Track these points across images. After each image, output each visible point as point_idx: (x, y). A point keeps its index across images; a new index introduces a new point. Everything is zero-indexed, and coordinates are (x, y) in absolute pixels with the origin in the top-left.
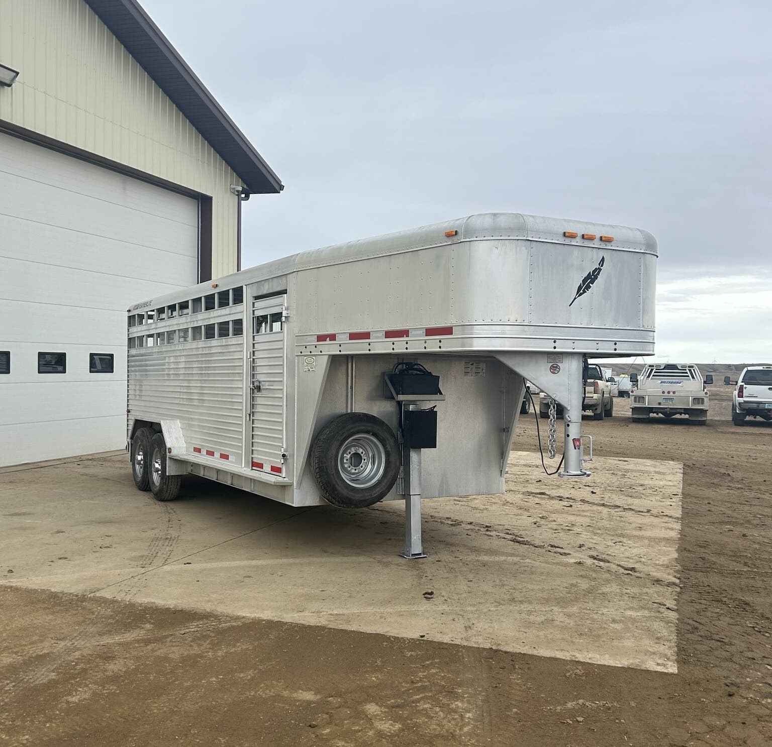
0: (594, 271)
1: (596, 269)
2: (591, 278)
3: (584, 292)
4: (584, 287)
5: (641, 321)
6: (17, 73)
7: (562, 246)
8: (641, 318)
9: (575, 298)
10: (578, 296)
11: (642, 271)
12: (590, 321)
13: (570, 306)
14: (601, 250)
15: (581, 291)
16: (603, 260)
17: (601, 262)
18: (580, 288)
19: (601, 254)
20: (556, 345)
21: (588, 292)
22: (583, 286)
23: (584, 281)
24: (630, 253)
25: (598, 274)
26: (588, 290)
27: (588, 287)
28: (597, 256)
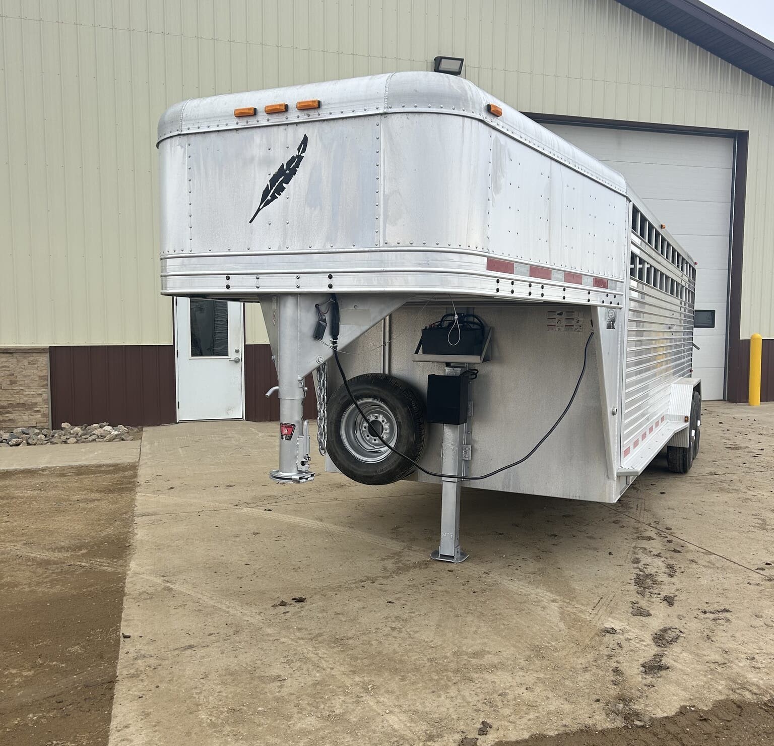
0: (290, 163)
1: (293, 158)
2: (286, 173)
3: (274, 197)
4: (272, 191)
5: (382, 237)
6: (462, 60)
7: (234, 133)
8: (381, 231)
9: (259, 210)
10: (265, 205)
11: (382, 147)
12: (284, 243)
13: (251, 222)
14: (302, 125)
15: (269, 198)
16: (305, 141)
17: (301, 146)
18: (266, 192)
19: (301, 131)
20: (230, 283)
21: (281, 198)
22: (272, 189)
23: (273, 181)
24: (357, 119)
25: (297, 166)
26: (280, 195)
27: (280, 189)
28: (294, 136)
